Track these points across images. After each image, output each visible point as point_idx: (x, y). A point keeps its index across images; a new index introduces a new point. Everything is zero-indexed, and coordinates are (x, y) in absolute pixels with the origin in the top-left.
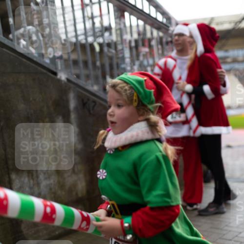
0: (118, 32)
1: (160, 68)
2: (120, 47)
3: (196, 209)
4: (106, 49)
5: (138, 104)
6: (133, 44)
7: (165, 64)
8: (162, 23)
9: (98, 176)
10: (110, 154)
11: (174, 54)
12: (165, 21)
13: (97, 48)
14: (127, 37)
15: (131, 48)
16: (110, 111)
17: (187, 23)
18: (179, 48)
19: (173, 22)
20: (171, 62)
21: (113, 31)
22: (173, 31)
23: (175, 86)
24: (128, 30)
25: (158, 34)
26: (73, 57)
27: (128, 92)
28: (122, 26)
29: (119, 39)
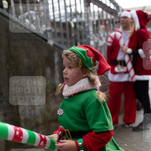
0: (86, 15)
1: (112, 38)
2: (86, 25)
3: (131, 127)
4: (78, 26)
5: (82, 66)
6: (95, 23)
7: (115, 35)
8: (113, 10)
9: (58, 113)
10: (66, 99)
11: (121, 29)
12: (115, 8)
13: (73, 25)
14: (91, 18)
15: (93, 26)
16: (64, 71)
17: (129, 10)
18: (124, 26)
19: (120, 9)
20: (118, 35)
21: (83, 15)
22: (120, 15)
23: (121, 49)
24: (92, 14)
25: (111, 17)
26: (58, 30)
27: (76, 59)
28: (88, 12)
29: (86, 20)
